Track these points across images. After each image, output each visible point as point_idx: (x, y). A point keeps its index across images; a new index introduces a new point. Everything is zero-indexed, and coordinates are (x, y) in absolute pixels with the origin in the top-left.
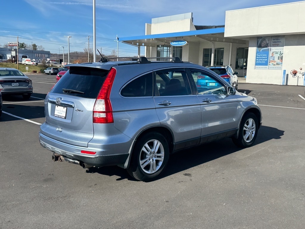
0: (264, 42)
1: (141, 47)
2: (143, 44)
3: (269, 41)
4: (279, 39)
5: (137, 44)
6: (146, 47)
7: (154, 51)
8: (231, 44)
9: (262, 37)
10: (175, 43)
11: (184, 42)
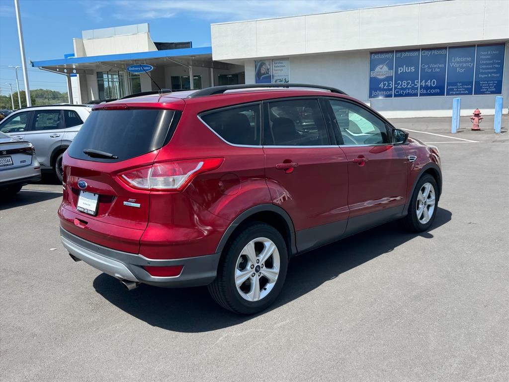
0: (264, 67)
2: (75, 71)
3: (270, 65)
4: (282, 63)
5: (65, 71)
6: (78, 75)
7: (93, 81)
8: (212, 70)
9: (261, 61)
10: (133, 69)
11: (149, 67)
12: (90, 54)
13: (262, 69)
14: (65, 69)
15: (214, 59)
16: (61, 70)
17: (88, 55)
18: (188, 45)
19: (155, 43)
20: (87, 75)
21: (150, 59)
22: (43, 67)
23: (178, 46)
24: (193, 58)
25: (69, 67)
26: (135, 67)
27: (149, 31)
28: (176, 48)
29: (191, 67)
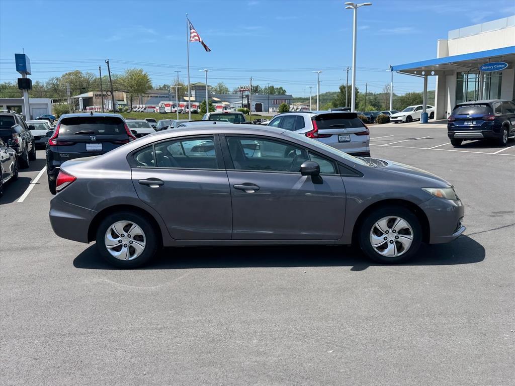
1: (429, 77)
2: (433, 73)
5: (423, 73)
7: (452, 82)
10: (486, 68)
11: (503, 65)
12: (452, 53)
14: (422, 71)
16: (419, 73)
17: (450, 55)
20: (447, 76)
21: (505, 56)
22: (401, 71)
25: (427, 69)
26: (488, 65)
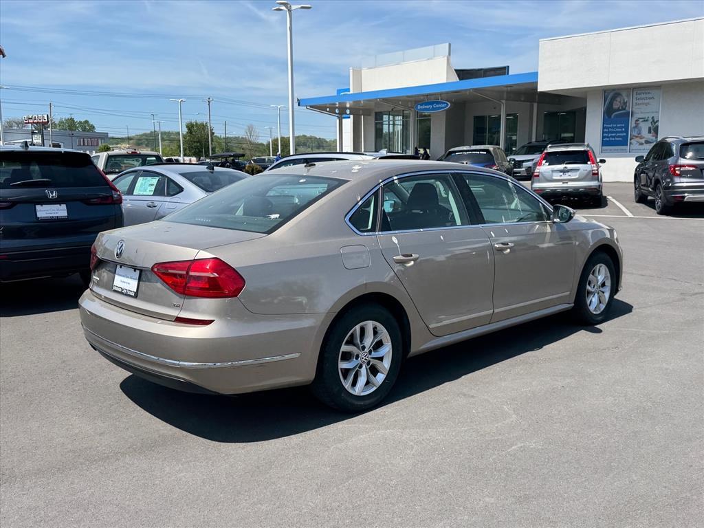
0: (618, 99)
2: (348, 112)
3: (628, 96)
4: (649, 93)
5: (337, 111)
6: (352, 116)
8: (535, 105)
9: (613, 90)
10: (423, 107)
11: (444, 103)
12: (367, 88)
13: (615, 102)
14: (336, 109)
15: (539, 90)
16: (332, 111)
17: (364, 90)
18: (503, 71)
19: (456, 71)
20: (363, 117)
21: (447, 93)
22: (311, 106)
23: (488, 73)
24: (509, 88)
25: (341, 106)
26: (426, 104)
27: (450, 54)
28: (485, 76)
29: (504, 101)
